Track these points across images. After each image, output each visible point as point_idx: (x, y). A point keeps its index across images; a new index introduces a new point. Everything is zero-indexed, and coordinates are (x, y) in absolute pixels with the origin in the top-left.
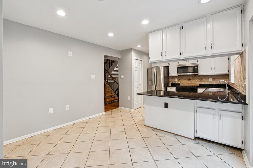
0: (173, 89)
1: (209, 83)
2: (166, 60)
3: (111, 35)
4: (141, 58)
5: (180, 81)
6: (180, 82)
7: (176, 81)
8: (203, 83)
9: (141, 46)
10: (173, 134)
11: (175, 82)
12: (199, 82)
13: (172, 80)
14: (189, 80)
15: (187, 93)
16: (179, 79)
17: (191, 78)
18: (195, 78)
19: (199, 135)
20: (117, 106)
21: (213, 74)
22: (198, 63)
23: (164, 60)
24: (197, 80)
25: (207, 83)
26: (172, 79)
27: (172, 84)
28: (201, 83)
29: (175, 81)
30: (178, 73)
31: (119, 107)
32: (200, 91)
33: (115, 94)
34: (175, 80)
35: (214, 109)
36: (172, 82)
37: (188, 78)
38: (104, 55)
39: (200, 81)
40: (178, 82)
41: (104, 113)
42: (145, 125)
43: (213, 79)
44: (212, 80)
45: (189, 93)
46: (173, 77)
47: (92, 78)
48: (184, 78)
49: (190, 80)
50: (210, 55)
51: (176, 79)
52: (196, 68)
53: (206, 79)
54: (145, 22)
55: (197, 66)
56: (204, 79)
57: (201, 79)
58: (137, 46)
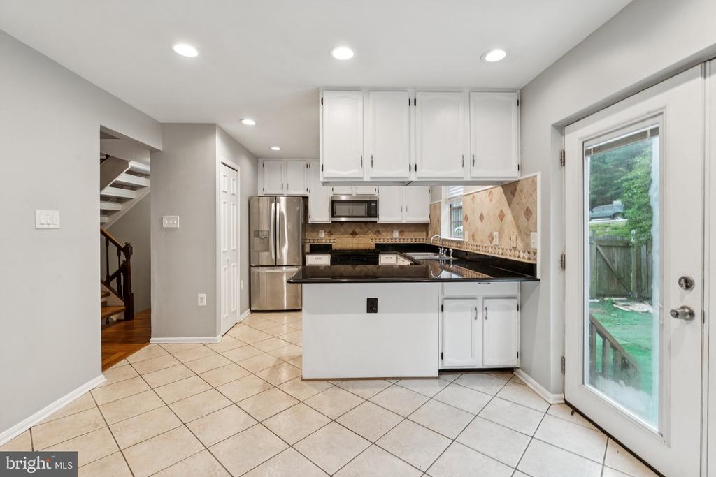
0: (323, 260)
1: (394, 242)
2: (371, 178)
3: (186, 50)
4: (235, 162)
5: (333, 237)
6: (332, 241)
7: (323, 236)
8: (382, 241)
9: (257, 123)
10: (391, 381)
11: (320, 241)
12: (374, 240)
13: (312, 234)
14: (354, 234)
15: (349, 268)
16: (330, 233)
17: (357, 230)
18: (365, 230)
19: (450, 363)
20: (145, 338)
21: (404, 222)
22: (377, 195)
23: (366, 179)
24: (371, 235)
25: (390, 242)
26: (312, 232)
27: (311, 245)
28: (378, 240)
29: (320, 236)
30: (333, 216)
31: (153, 340)
32: (386, 260)
33: (108, 290)
34: (320, 234)
35: (475, 298)
36: (312, 241)
37: (351, 231)
38: (101, 127)
39: (375, 236)
40: (328, 241)
41: (101, 379)
42: (303, 380)
43: (401, 232)
44: (399, 234)
45: (354, 268)
46: (318, 227)
47: (46, 227)
48: (342, 230)
49: (356, 234)
50: (469, 179)
51: (323, 233)
52: (371, 206)
53: (388, 232)
54: (343, 53)
55: (376, 202)
56: (383, 234)
57: (378, 231)
58: (244, 122)
